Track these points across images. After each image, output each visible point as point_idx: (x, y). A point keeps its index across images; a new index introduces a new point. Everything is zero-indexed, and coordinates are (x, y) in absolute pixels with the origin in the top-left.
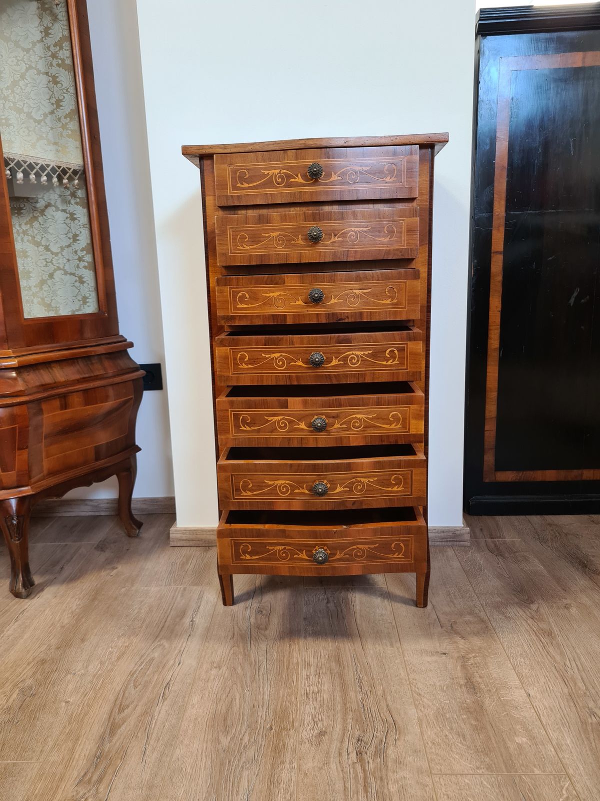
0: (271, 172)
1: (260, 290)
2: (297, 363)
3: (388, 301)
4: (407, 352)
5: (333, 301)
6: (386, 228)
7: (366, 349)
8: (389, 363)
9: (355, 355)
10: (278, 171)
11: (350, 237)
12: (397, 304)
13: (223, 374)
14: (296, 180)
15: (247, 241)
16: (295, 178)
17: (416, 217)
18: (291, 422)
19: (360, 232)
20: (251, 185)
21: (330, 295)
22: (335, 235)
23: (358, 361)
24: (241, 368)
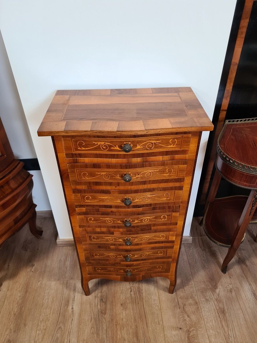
0: (99, 143)
1: (97, 195)
2: (118, 222)
3: (165, 199)
4: (171, 216)
5: (136, 200)
6: (167, 170)
7: (151, 216)
8: (162, 220)
9: (147, 218)
10: (104, 143)
11: (147, 174)
12: (170, 200)
13: (81, 225)
14: (115, 148)
15: (87, 176)
16: (114, 147)
17: (185, 165)
18: (115, 239)
19: (152, 172)
20: (86, 149)
21: (135, 198)
22: (138, 175)
23: (148, 220)
24: (90, 223)
